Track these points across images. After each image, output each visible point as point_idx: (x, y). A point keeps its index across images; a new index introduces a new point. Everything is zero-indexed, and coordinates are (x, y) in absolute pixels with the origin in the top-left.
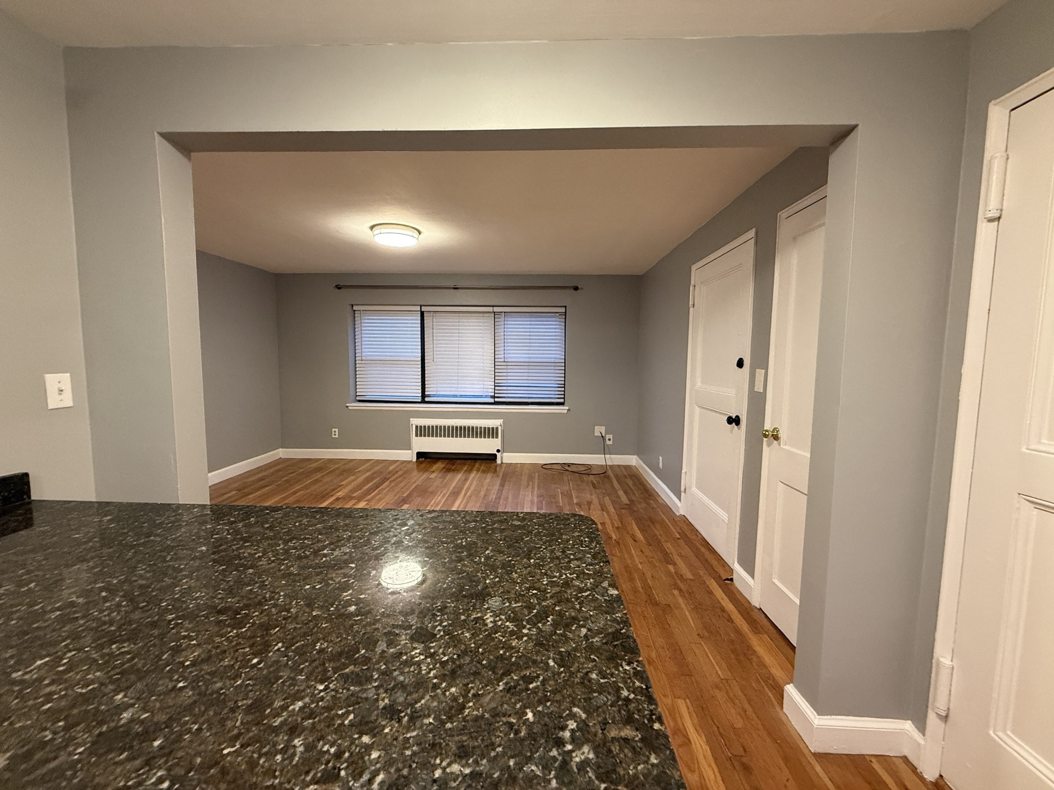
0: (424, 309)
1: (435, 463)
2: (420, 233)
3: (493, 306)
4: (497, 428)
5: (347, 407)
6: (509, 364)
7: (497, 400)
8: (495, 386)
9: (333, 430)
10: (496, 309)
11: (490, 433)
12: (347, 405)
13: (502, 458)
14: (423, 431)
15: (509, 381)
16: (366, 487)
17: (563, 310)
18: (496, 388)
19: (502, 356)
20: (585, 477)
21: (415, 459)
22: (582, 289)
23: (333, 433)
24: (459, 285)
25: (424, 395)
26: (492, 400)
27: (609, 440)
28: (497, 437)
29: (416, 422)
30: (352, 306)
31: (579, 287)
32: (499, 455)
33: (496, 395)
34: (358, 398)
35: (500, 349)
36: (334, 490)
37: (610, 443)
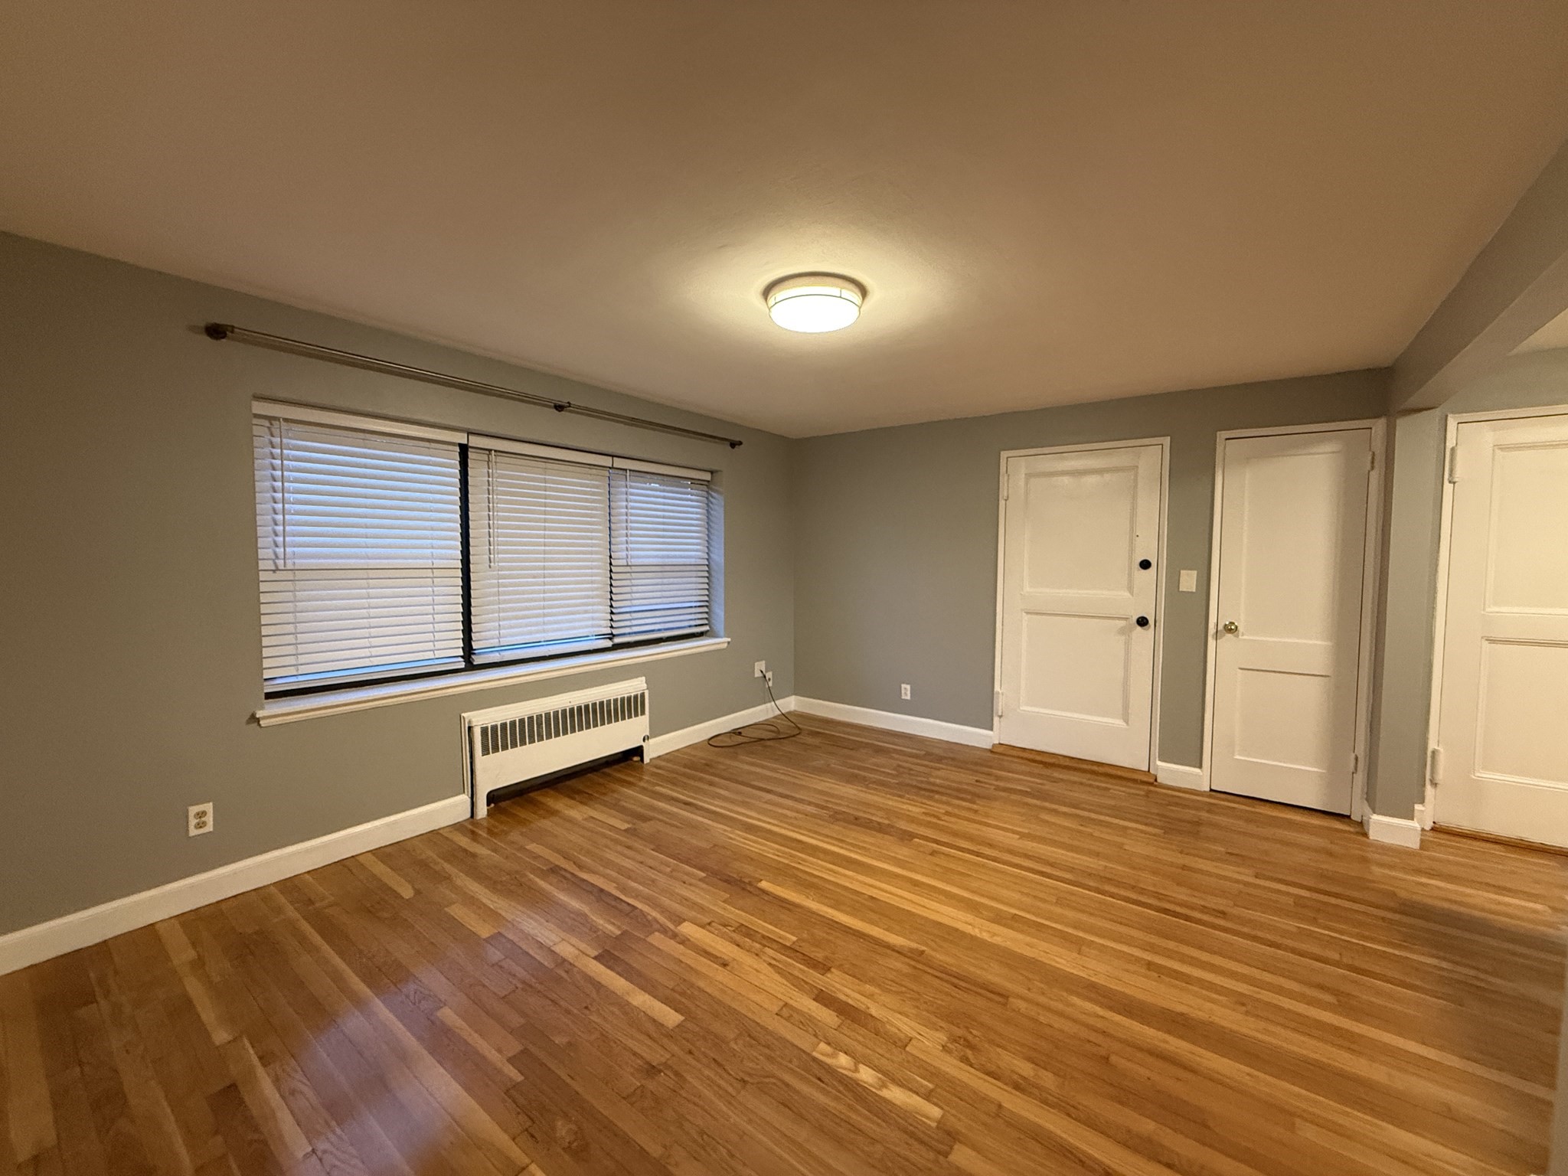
0: (467, 440)
3: (614, 456)
4: (642, 696)
6: (635, 569)
7: (617, 640)
8: (612, 614)
10: (619, 463)
14: (500, 738)
15: (633, 603)
17: (707, 477)
18: (614, 618)
19: (622, 555)
21: (482, 810)
22: (743, 446)
25: (468, 650)
26: (608, 644)
27: (770, 678)
28: (643, 713)
29: (483, 718)
31: (739, 442)
32: (645, 745)
33: (616, 632)
35: (619, 539)
37: (771, 683)
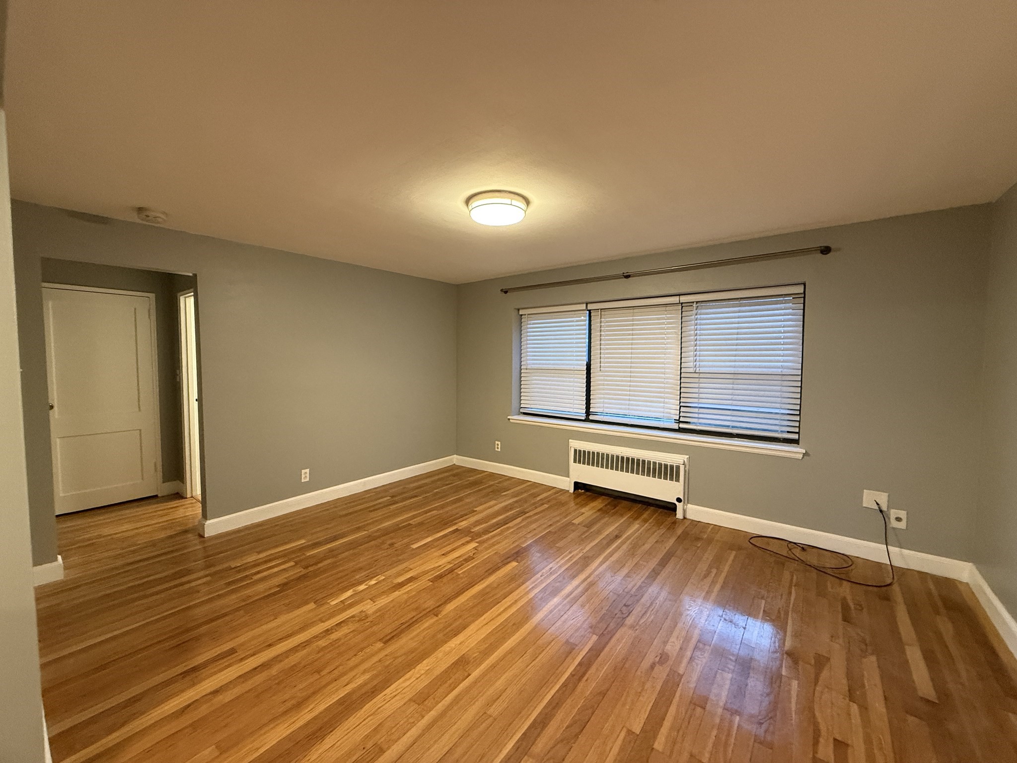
0: (590, 307)
1: (593, 499)
2: (527, 202)
3: (679, 295)
4: (678, 468)
5: (509, 419)
6: (701, 376)
7: (682, 426)
8: (680, 407)
9: (497, 442)
10: (684, 299)
11: (669, 472)
12: (509, 417)
13: (684, 511)
14: (583, 457)
15: (701, 401)
16: (494, 521)
17: (800, 289)
18: (683, 409)
19: (691, 364)
21: (572, 490)
22: (839, 250)
23: (496, 446)
24: (631, 270)
25: (588, 412)
26: (676, 426)
27: (898, 519)
28: (678, 480)
29: (576, 444)
30: (519, 310)
31: (832, 247)
32: (679, 506)
33: (682, 419)
34: (522, 410)
35: (688, 355)
36: (462, 516)
37: (902, 525)
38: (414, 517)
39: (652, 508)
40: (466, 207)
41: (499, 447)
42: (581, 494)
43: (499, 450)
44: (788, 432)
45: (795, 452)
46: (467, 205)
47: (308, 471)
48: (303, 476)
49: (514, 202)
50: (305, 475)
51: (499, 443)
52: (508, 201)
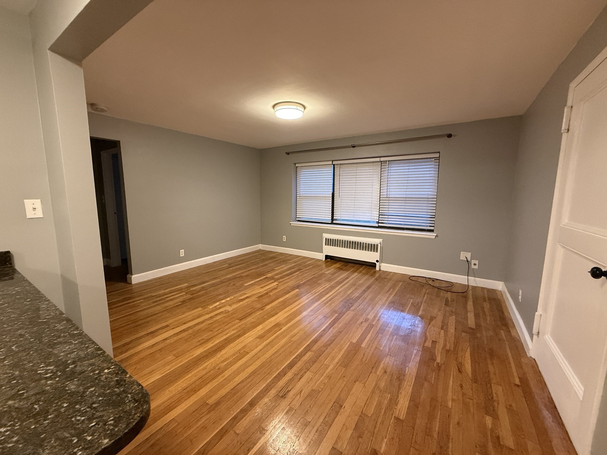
0: (334, 163)
1: (335, 263)
2: (305, 108)
3: (380, 157)
4: (377, 245)
5: (290, 224)
6: (390, 199)
7: (380, 225)
8: (379, 215)
9: (284, 236)
10: (382, 159)
11: (372, 248)
12: (290, 223)
13: (380, 267)
14: (330, 242)
15: (389, 212)
16: (285, 273)
17: (437, 155)
18: (380, 216)
19: (385, 193)
20: (442, 293)
21: (324, 259)
22: (455, 136)
23: (283, 238)
24: (356, 143)
25: (333, 219)
26: (377, 225)
27: (475, 264)
28: (377, 251)
29: (326, 236)
30: (295, 164)
31: (453, 134)
32: (378, 264)
33: (380, 221)
34: (297, 219)
35: (384, 188)
36: (269, 272)
37: (476, 267)
38: (243, 273)
39: (364, 266)
40: (273, 109)
41: (285, 239)
42: (328, 261)
43: (285, 240)
44: (430, 226)
45: (432, 235)
46: (274, 108)
47: (183, 250)
48: (181, 253)
49: (299, 108)
50: (182, 253)
51: (285, 237)
52: (295, 107)
